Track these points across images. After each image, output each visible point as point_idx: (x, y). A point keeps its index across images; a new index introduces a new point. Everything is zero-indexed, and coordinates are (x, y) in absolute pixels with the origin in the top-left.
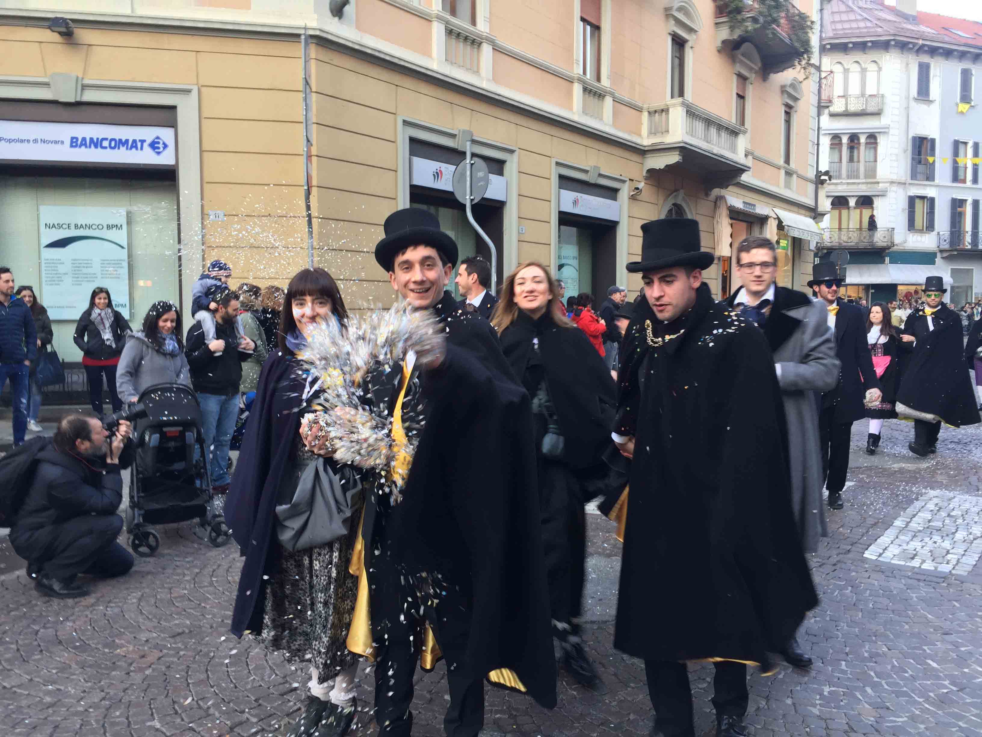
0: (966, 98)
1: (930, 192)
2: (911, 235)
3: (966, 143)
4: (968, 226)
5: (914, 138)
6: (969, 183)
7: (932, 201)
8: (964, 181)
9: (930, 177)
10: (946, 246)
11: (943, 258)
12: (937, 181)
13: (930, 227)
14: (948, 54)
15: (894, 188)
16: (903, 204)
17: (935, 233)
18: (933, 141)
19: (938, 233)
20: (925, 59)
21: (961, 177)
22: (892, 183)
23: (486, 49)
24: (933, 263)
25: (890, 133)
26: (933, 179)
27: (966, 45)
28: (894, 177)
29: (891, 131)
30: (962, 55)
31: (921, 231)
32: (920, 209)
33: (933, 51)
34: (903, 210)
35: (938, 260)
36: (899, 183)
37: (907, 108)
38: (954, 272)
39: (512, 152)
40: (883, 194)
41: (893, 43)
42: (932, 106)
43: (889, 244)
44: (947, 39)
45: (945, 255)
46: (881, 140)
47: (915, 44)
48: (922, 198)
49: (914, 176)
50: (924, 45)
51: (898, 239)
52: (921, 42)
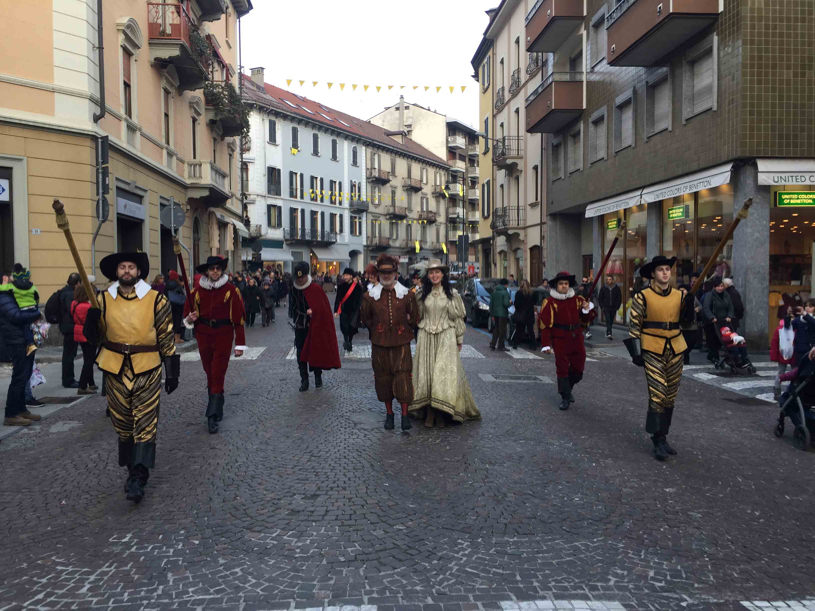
0: (295, 145)
1: (279, 203)
2: (270, 230)
3: (296, 174)
4: (299, 226)
5: (269, 168)
6: (299, 198)
7: (280, 208)
8: (296, 197)
9: (278, 193)
10: (288, 237)
11: (287, 244)
12: (282, 196)
13: (279, 225)
14: (285, 117)
15: (259, 199)
16: (265, 210)
17: (282, 228)
18: (279, 170)
19: (284, 229)
20: (273, 118)
21: (295, 195)
22: (258, 195)
23: (138, 133)
24: (282, 248)
25: (256, 163)
26: (280, 195)
27: (294, 113)
28: (259, 192)
29: (256, 162)
30: (292, 119)
31: (274, 227)
32: (274, 213)
33: (277, 114)
34: (265, 213)
35: (284, 246)
36: (262, 196)
37: (265, 147)
38: (293, 254)
39: (146, 191)
40: (253, 202)
41: (255, 106)
42: (278, 147)
43: (258, 235)
44: (285, 108)
45: (289, 242)
46: (250, 166)
47: (268, 109)
48: (274, 206)
49: (269, 192)
50: (272, 110)
51: (263, 232)
52: (271, 108)
